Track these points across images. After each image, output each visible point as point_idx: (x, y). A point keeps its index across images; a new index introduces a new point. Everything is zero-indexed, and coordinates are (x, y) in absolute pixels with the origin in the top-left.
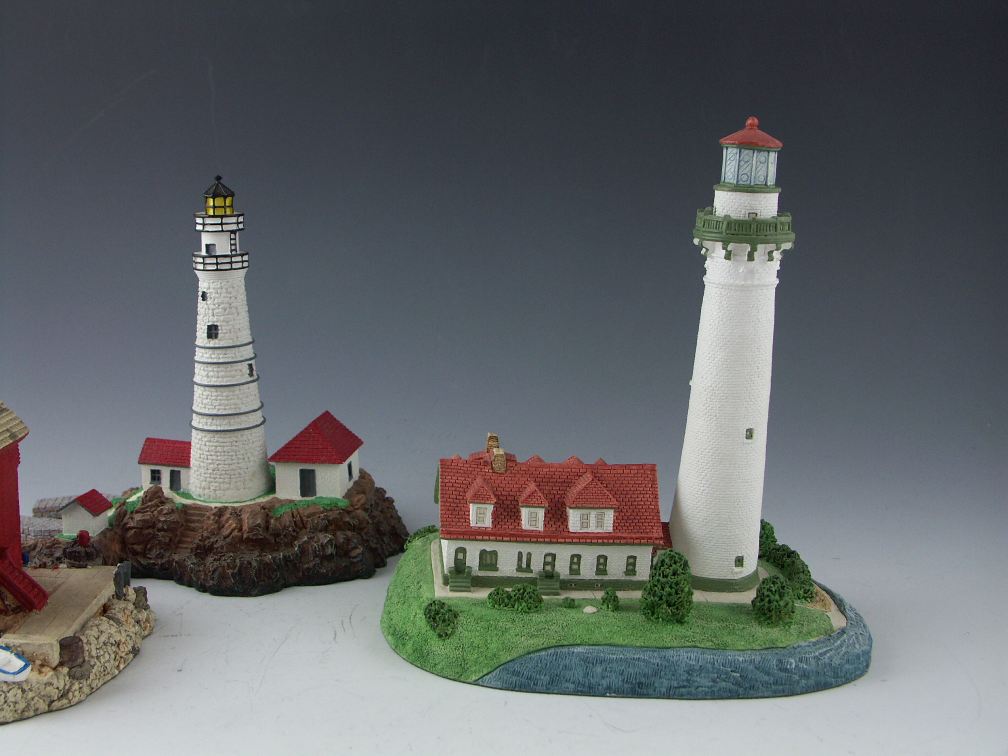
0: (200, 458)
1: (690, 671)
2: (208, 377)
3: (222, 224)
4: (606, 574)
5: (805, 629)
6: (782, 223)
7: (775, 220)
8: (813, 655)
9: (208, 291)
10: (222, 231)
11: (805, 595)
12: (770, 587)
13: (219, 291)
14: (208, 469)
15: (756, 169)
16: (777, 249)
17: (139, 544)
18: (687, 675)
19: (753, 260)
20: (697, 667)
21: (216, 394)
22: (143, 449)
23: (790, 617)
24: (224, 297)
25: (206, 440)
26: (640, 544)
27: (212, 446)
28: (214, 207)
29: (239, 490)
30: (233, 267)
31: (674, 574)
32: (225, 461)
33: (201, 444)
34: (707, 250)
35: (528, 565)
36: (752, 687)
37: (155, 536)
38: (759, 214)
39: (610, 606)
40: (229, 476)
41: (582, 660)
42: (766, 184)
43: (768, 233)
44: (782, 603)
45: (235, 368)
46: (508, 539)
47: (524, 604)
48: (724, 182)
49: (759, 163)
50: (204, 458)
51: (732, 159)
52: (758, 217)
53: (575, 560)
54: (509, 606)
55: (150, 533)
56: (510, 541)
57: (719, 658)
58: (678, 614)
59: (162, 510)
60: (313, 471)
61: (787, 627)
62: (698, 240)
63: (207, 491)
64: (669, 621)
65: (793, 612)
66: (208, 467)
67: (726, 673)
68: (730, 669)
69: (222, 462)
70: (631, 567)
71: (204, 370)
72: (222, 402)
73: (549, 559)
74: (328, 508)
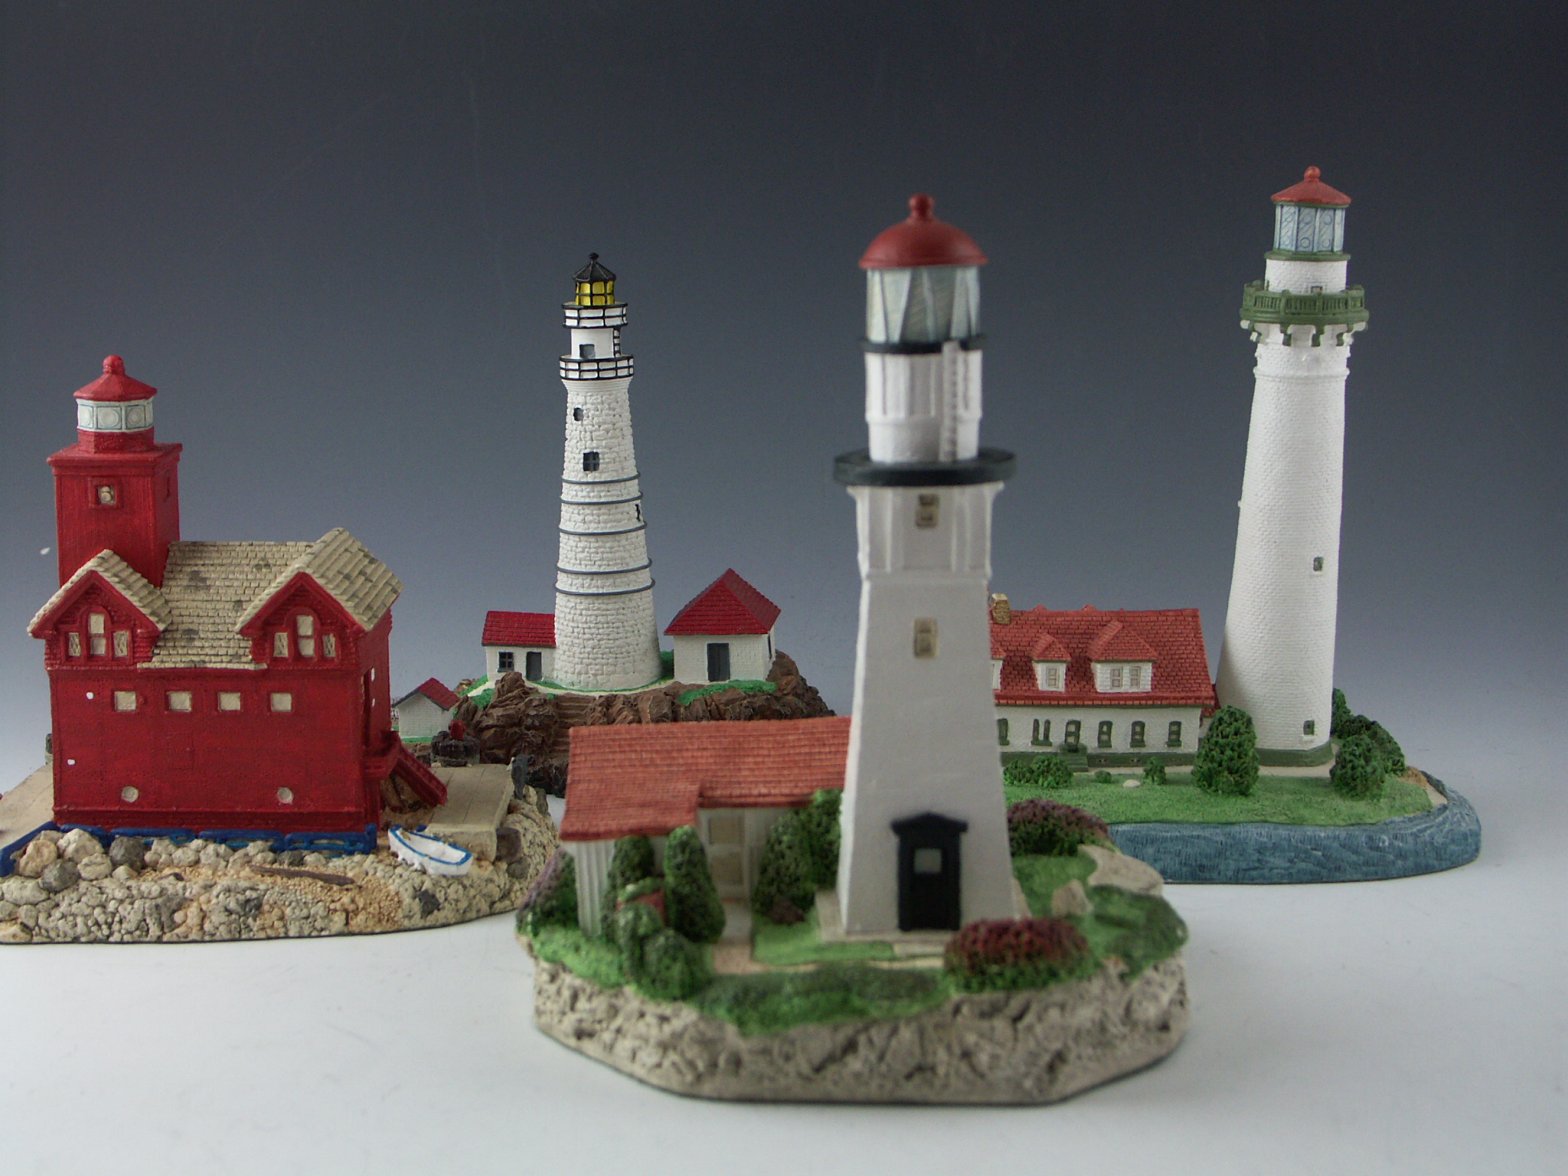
0: (573, 632)
1: (1261, 850)
2: (585, 523)
3: (603, 318)
4: (1144, 746)
5: (1397, 804)
6: (1354, 299)
7: (1344, 295)
8: (1409, 831)
9: (584, 408)
10: (605, 327)
11: (1395, 767)
12: (1353, 750)
13: (599, 407)
14: (584, 647)
15: (1320, 231)
16: (1348, 331)
17: (499, 747)
18: (1257, 855)
19: (1318, 345)
20: (1270, 845)
21: (596, 545)
22: (486, 625)
23: (1379, 787)
24: (607, 415)
25: (582, 607)
26: (1186, 706)
27: (590, 615)
28: (592, 295)
29: (627, 674)
30: (619, 375)
31: (1236, 734)
32: (608, 635)
33: (575, 614)
34: (1260, 334)
35: (1046, 736)
36: (1338, 869)
37: (521, 737)
38: (1324, 288)
39: (1156, 778)
40: (614, 656)
41: (1129, 840)
42: (1332, 251)
43: (1337, 310)
44: (1369, 769)
45: (620, 510)
46: (1022, 702)
47: (1050, 778)
48: (1279, 248)
49: (1323, 224)
50: (578, 633)
51: (1289, 220)
52: (1324, 292)
53: (1105, 729)
54: (1032, 781)
55: (516, 732)
56: (1025, 705)
57: (1297, 834)
58: (1243, 783)
59: (531, 701)
60: (725, 646)
61: (1375, 800)
62: (1248, 322)
63: (583, 677)
64: (1232, 792)
65: (1383, 782)
66: (586, 644)
67: (1306, 852)
68: (1309, 847)
69: (605, 637)
70: (1174, 737)
71: (579, 514)
72: (605, 555)
73: (1072, 728)
74: (751, 693)
